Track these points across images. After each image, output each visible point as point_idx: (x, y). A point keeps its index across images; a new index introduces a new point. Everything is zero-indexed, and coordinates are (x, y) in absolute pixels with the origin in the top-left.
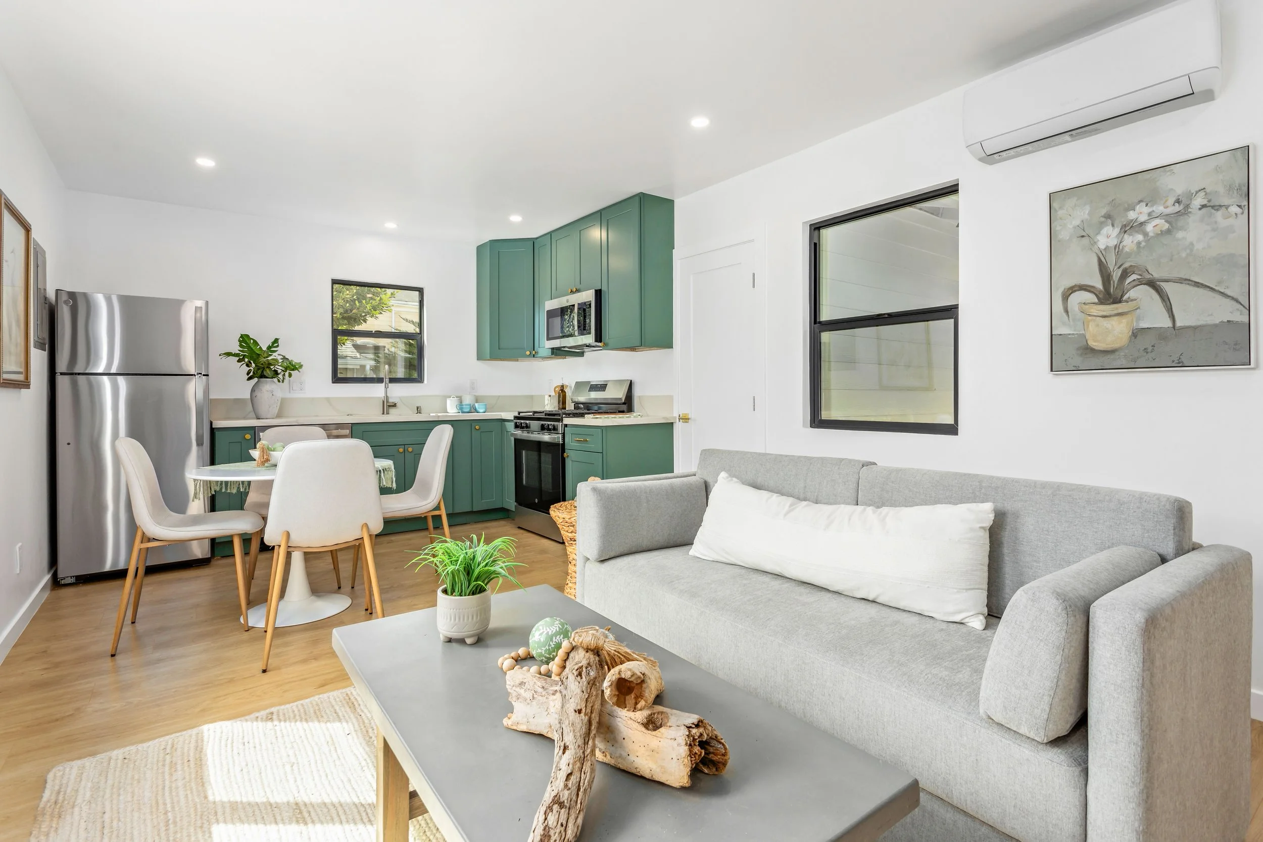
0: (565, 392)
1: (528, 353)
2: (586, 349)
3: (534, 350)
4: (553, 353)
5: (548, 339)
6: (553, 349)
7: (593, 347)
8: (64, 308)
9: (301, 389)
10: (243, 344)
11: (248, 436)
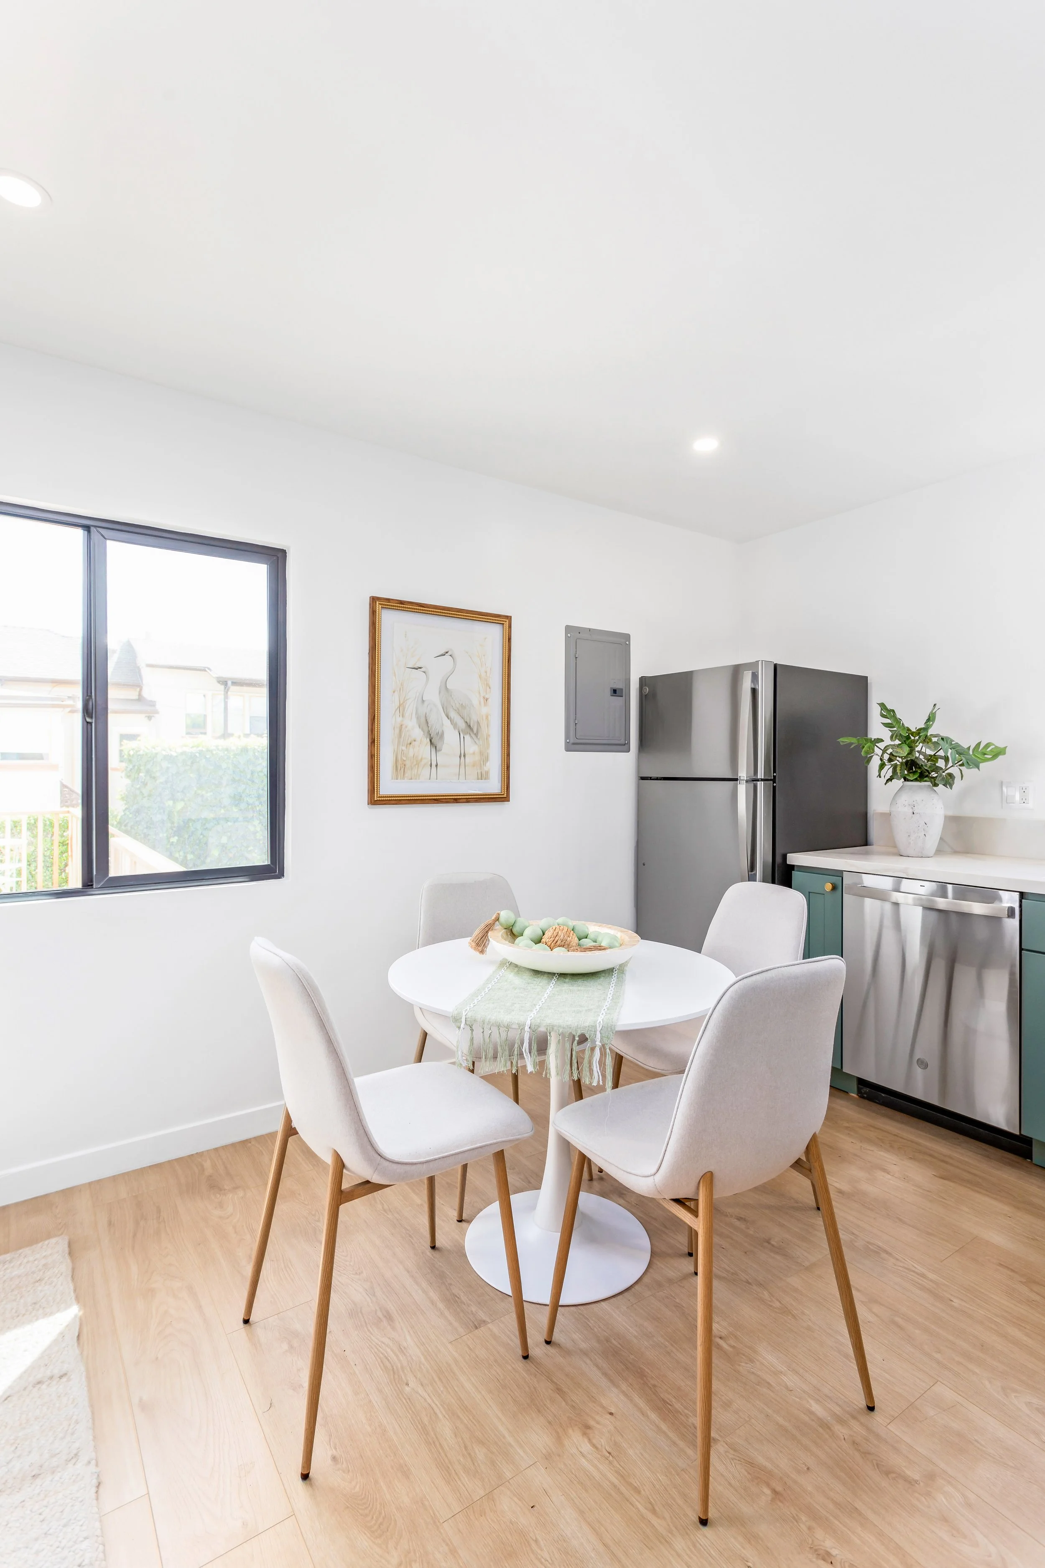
8: (643, 699)
9: (1024, 801)
10: (888, 721)
11: (828, 887)
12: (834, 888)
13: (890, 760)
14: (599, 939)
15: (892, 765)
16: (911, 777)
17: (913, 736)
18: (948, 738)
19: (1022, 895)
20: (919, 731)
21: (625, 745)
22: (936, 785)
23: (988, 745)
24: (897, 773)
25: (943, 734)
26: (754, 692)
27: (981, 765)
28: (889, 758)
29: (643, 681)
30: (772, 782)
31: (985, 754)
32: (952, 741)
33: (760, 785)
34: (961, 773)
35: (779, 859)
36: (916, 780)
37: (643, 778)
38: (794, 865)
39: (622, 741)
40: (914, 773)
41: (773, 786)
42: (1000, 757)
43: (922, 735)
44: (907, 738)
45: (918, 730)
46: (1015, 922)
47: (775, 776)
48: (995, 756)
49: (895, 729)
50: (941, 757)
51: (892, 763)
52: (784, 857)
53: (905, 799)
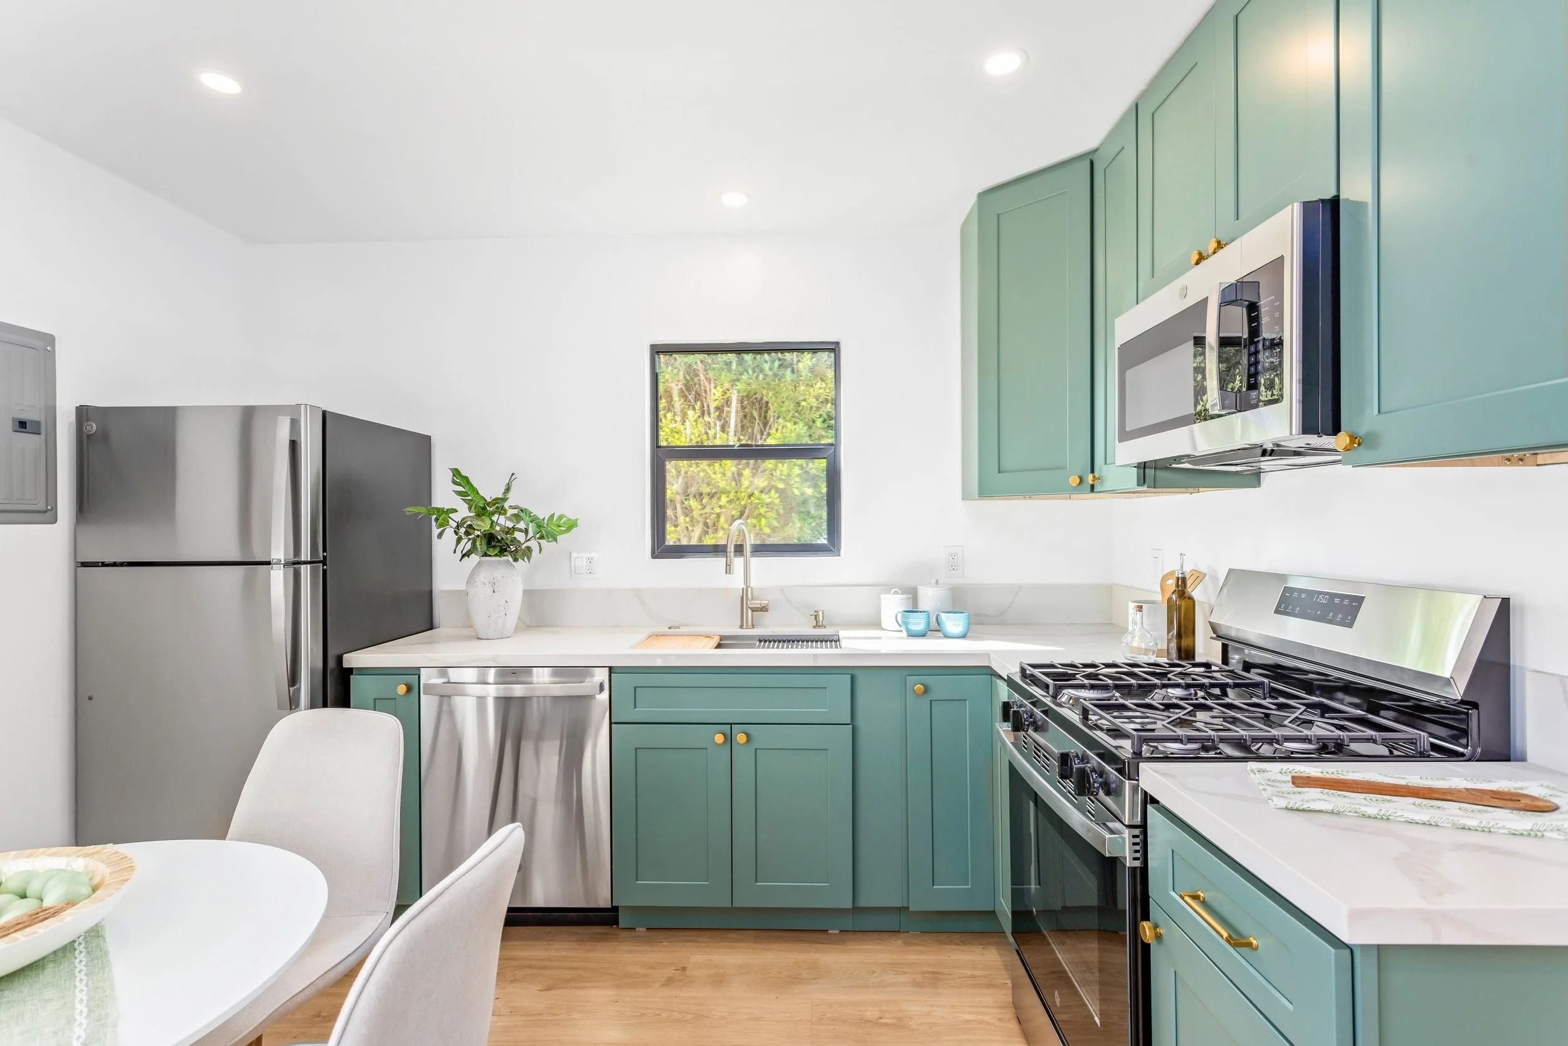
0: (1191, 598)
1: (1074, 481)
2: (1267, 464)
3: (1092, 471)
4: (1142, 480)
5: (1125, 435)
6: (1143, 466)
7: (1297, 453)
8: (84, 443)
9: (590, 571)
10: (461, 489)
11: (402, 689)
12: (409, 689)
13: (467, 533)
14: (33, 888)
15: (469, 539)
16: (492, 552)
17: (489, 507)
18: (526, 509)
19: (611, 669)
20: (496, 501)
21: (45, 512)
22: (516, 560)
23: (561, 517)
24: (477, 548)
25: (522, 506)
26: (294, 446)
27: (559, 538)
28: (466, 531)
29: (83, 413)
30: (321, 564)
31: (560, 526)
32: (531, 513)
33: (305, 571)
34: (540, 546)
35: (332, 663)
36: (496, 555)
37: (85, 565)
38: (352, 668)
39: (41, 506)
40: (494, 547)
41: (323, 569)
42: (574, 529)
43: (498, 505)
44: (482, 510)
45: (493, 500)
46: (605, 696)
47: (326, 556)
48: (569, 529)
49: (470, 498)
50: (520, 530)
51: (470, 537)
52: (340, 659)
53: (484, 576)
